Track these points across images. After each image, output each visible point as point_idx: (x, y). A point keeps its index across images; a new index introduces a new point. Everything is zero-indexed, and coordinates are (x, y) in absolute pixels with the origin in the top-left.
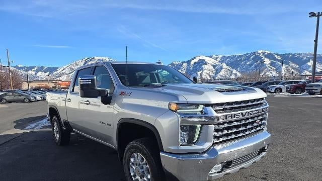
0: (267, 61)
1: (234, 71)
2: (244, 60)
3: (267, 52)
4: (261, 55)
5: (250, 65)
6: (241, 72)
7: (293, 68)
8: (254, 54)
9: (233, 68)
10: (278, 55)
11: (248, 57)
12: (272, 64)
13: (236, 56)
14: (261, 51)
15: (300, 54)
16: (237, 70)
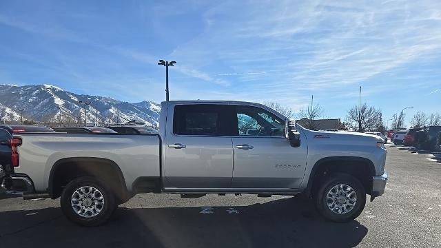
0: (58, 101)
1: (8, 110)
2: (23, 95)
3: (58, 89)
4: (50, 92)
5: (35, 103)
6: (21, 112)
7: (93, 113)
8: (38, 87)
9: (6, 105)
10: (73, 94)
11: (29, 91)
12: (66, 105)
13: (7, 87)
14: (49, 86)
15: (100, 98)
16: (13, 110)
